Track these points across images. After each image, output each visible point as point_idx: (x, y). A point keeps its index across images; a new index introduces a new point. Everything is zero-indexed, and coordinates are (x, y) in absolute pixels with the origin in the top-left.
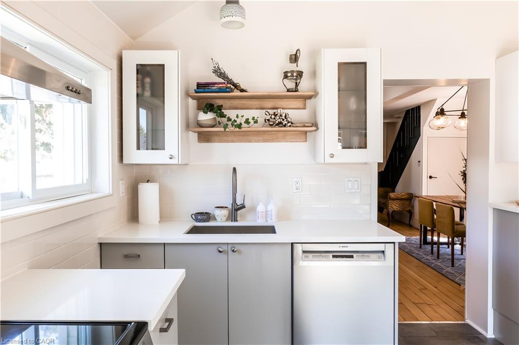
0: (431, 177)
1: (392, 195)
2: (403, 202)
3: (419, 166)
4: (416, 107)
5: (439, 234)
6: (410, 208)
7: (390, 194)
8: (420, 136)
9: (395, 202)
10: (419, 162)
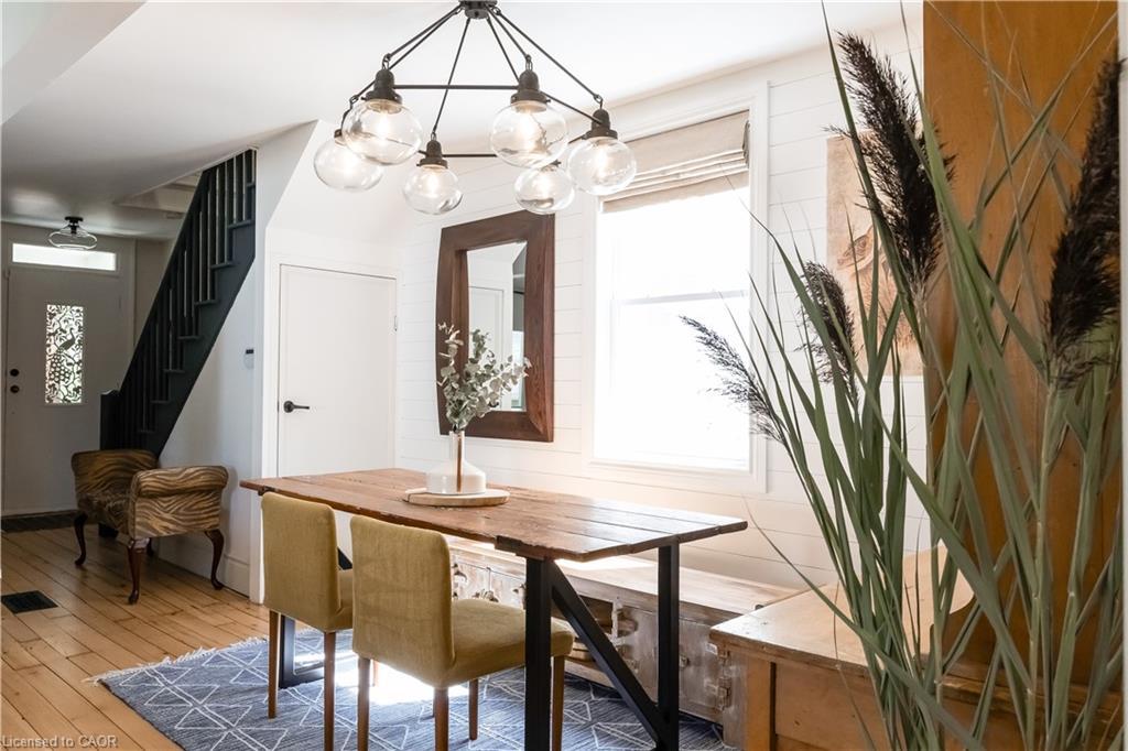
0: (289, 407)
1: (147, 478)
2: (191, 501)
3: (250, 366)
4: (239, 157)
5: (368, 661)
6: (213, 522)
7: (142, 474)
8: (253, 257)
9: (158, 505)
10: (250, 352)
